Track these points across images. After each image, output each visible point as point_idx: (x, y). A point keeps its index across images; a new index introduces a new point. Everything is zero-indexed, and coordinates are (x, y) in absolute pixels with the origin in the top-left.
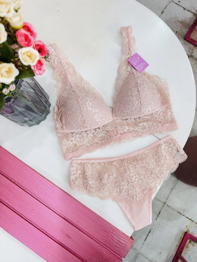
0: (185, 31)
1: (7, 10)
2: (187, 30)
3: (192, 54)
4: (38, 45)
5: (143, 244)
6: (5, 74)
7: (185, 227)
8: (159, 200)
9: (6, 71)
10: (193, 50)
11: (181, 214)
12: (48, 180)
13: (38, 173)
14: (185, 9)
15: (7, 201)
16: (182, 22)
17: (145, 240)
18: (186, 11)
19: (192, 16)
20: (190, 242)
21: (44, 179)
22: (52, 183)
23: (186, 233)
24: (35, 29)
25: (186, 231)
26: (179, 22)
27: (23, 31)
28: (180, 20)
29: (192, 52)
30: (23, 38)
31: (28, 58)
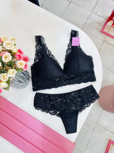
0: (101, 28)
1: (11, 46)
2: (102, 27)
3: (106, 40)
4: (24, 57)
5: (86, 148)
6: (12, 74)
7: (109, 137)
8: (93, 122)
9: (12, 73)
10: (106, 38)
11: (106, 129)
12: (31, 116)
13: (26, 112)
14: (100, 16)
15: (11, 128)
16: (98, 23)
17: (87, 146)
18: (100, 17)
19: (104, 20)
20: (112, 145)
21: (29, 115)
22: (33, 117)
23: (110, 140)
24: (23, 51)
25: (110, 139)
26: (97, 23)
27: (18, 53)
28: (98, 22)
29: (105, 39)
30: (18, 57)
31: (21, 65)
